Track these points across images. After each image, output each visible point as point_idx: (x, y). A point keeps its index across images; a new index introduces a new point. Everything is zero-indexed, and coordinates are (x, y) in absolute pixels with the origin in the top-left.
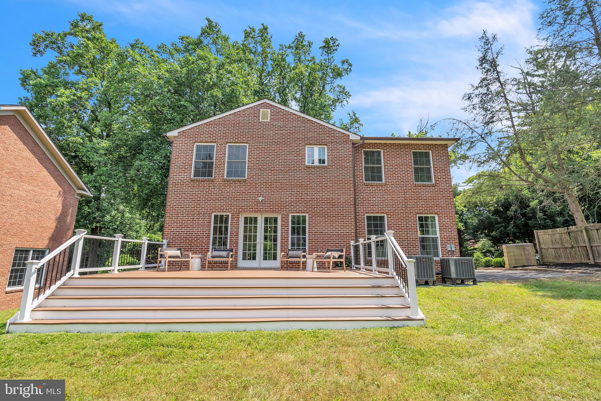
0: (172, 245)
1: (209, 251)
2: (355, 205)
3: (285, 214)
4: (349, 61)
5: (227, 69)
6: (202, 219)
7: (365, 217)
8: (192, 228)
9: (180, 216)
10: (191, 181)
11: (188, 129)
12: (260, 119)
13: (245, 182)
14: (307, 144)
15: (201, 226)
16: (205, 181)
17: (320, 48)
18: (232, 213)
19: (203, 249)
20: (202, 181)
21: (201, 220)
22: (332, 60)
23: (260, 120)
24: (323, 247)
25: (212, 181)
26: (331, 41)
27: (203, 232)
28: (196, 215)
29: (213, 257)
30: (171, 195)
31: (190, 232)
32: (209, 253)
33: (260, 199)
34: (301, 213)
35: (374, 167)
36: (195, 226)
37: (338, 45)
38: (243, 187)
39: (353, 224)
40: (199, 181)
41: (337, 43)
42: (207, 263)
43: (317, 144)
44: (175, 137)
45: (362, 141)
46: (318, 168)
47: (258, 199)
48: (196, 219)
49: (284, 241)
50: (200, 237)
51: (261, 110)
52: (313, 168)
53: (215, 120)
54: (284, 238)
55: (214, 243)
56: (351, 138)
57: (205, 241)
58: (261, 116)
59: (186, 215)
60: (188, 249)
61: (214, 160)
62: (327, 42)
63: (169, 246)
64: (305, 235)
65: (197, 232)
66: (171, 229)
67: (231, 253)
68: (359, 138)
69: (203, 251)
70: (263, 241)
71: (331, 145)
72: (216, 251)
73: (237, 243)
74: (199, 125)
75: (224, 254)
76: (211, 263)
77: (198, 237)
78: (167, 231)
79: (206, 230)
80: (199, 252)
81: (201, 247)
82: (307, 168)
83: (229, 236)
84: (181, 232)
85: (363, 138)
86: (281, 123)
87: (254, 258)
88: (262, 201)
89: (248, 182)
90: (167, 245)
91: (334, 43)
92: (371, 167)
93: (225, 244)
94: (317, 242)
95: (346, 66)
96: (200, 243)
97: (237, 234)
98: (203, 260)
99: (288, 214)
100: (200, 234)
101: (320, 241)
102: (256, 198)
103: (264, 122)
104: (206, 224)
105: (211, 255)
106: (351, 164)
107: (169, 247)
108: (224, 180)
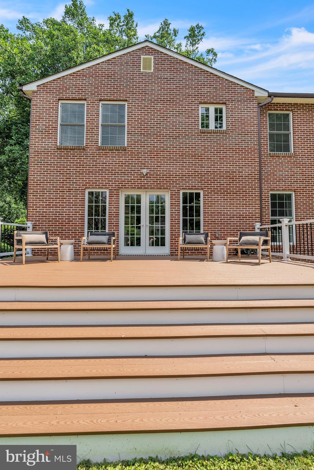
0: (39, 228)
1: (84, 235)
2: (260, 179)
3: (175, 191)
4: (215, 51)
5: (95, 48)
6: (73, 196)
7: (270, 195)
8: (62, 207)
9: (46, 194)
10: (57, 149)
11: (50, 82)
12: (142, 68)
13: (125, 150)
14: (201, 103)
15: (73, 205)
16: (74, 149)
17: (185, 38)
18: (110, 190)
19: (76, 232)
20: (71, 149)
21: (73, 198)
22: (196, 51)
23: (142, 70)
24: (221, 230)
25: (84, 149)
26: (196, 29)
27: (75, 212)
28: (66, 192)
29: (89, 243)
30: (33, 167)
31: (60, 212)
32: (85, 238)
33: (145, 171)
34: (195, 189)
35: (280, 135)
36: (66, 205)
37: (203, 34)
38: (122, 157)
39: (258, 202)
40: (68, 149)
41: (202, 32)
42: (82, 250)
43: (213, 103)
44: (34, 92)
45: (270, 99)
46: (215, 133)
47: (141, 171)
48: (66, 196)
49: (175, 224)
50: (72, 219)
51: (142, 57)
52: (209, 133)
53: (84, 69)
54: (175, 219)
55: (90, 227)
56: (256, 94)
57: (79, 223)
58: (142, 65)
59: (53, 191)
60: (59, 232)
61: (85, 123)
62: (192, 30)
63: (34, 228)
64: (199, 215)
65: (68, 212)
66: (37, 209)
67: (114, 238)
68: (266, 94)
69: (77, 236)
70: (148, 223)
71: (231, 104)
72: (93, 235)
73: (117, 226)
74: (64, 77)
75: (104, 239)
76: (87, 250)
77: (70, 219)
78: (31, 212)
79: (79, 210)
80: (72, 237)
81: (74, 230)
82: (201, 133)
83: (107, 218)
84: (49, 212)
85: (271, 95)
86: (168, 75)
87: (139, 244)
88: (146, 175)
89: (128, 151)
90: (33, 228)
91: (200, 32)
92: (277, 135)
93: (104, 227)
94: (214, 224)
95: (210, 57)
96: (72, 226)
97: (117, 215)
98: (76, 246)
99: (179, 191)
100: (72, 214)
101: (218, 224)
102: (140, 171)
103: (146, 73)
104: (79, 203)
105: (86, 241)
106: (255, 129)
107: (35, 230)
108: (99, 149)
